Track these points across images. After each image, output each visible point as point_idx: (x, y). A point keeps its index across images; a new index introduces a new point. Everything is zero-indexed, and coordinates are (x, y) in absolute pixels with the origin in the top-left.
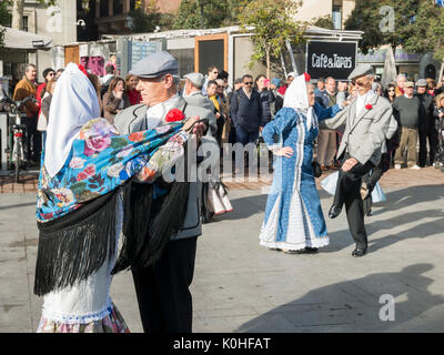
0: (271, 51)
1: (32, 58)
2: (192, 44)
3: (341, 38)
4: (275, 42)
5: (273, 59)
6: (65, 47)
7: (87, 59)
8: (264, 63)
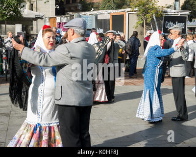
0: (146, 20)
1: (34, 23)
2: (109, 17)
3: (179, 14)
4: (148, 16)
5: (147, 24)
6: (50, 18)
7: (60, 23)
8: (143, 26)
